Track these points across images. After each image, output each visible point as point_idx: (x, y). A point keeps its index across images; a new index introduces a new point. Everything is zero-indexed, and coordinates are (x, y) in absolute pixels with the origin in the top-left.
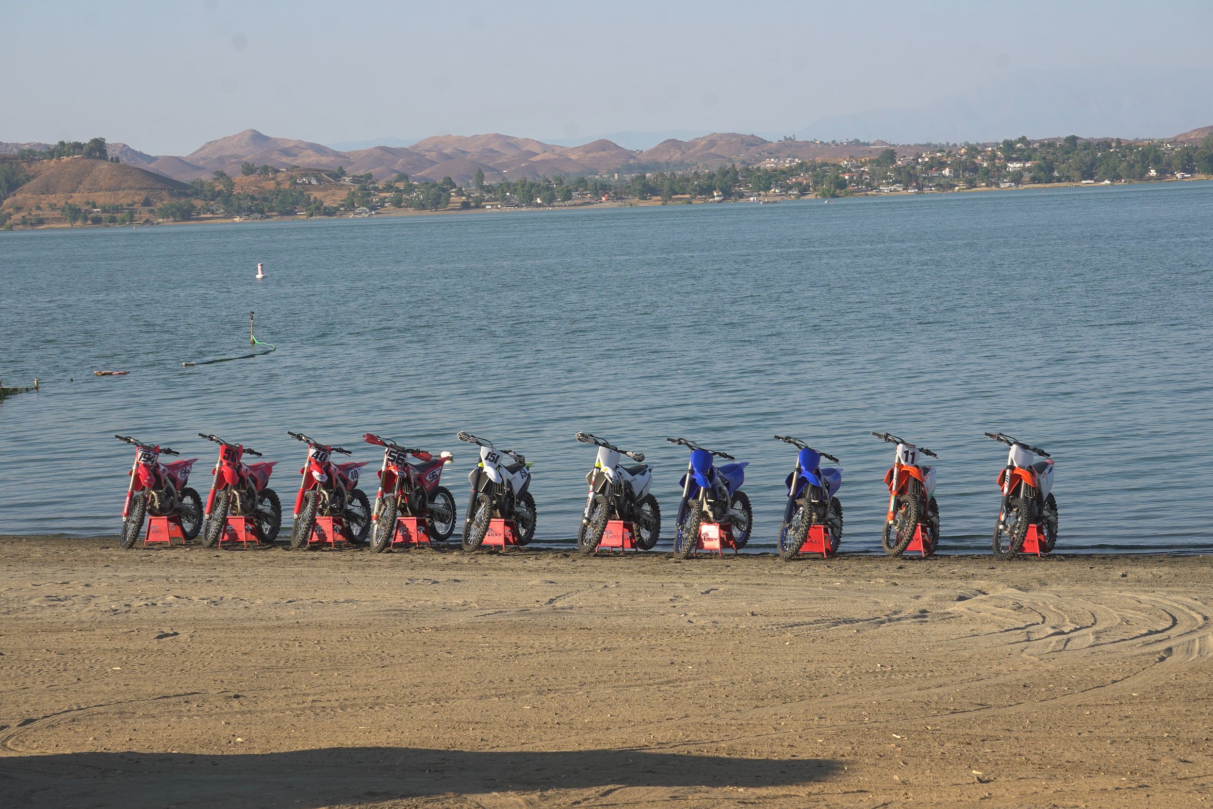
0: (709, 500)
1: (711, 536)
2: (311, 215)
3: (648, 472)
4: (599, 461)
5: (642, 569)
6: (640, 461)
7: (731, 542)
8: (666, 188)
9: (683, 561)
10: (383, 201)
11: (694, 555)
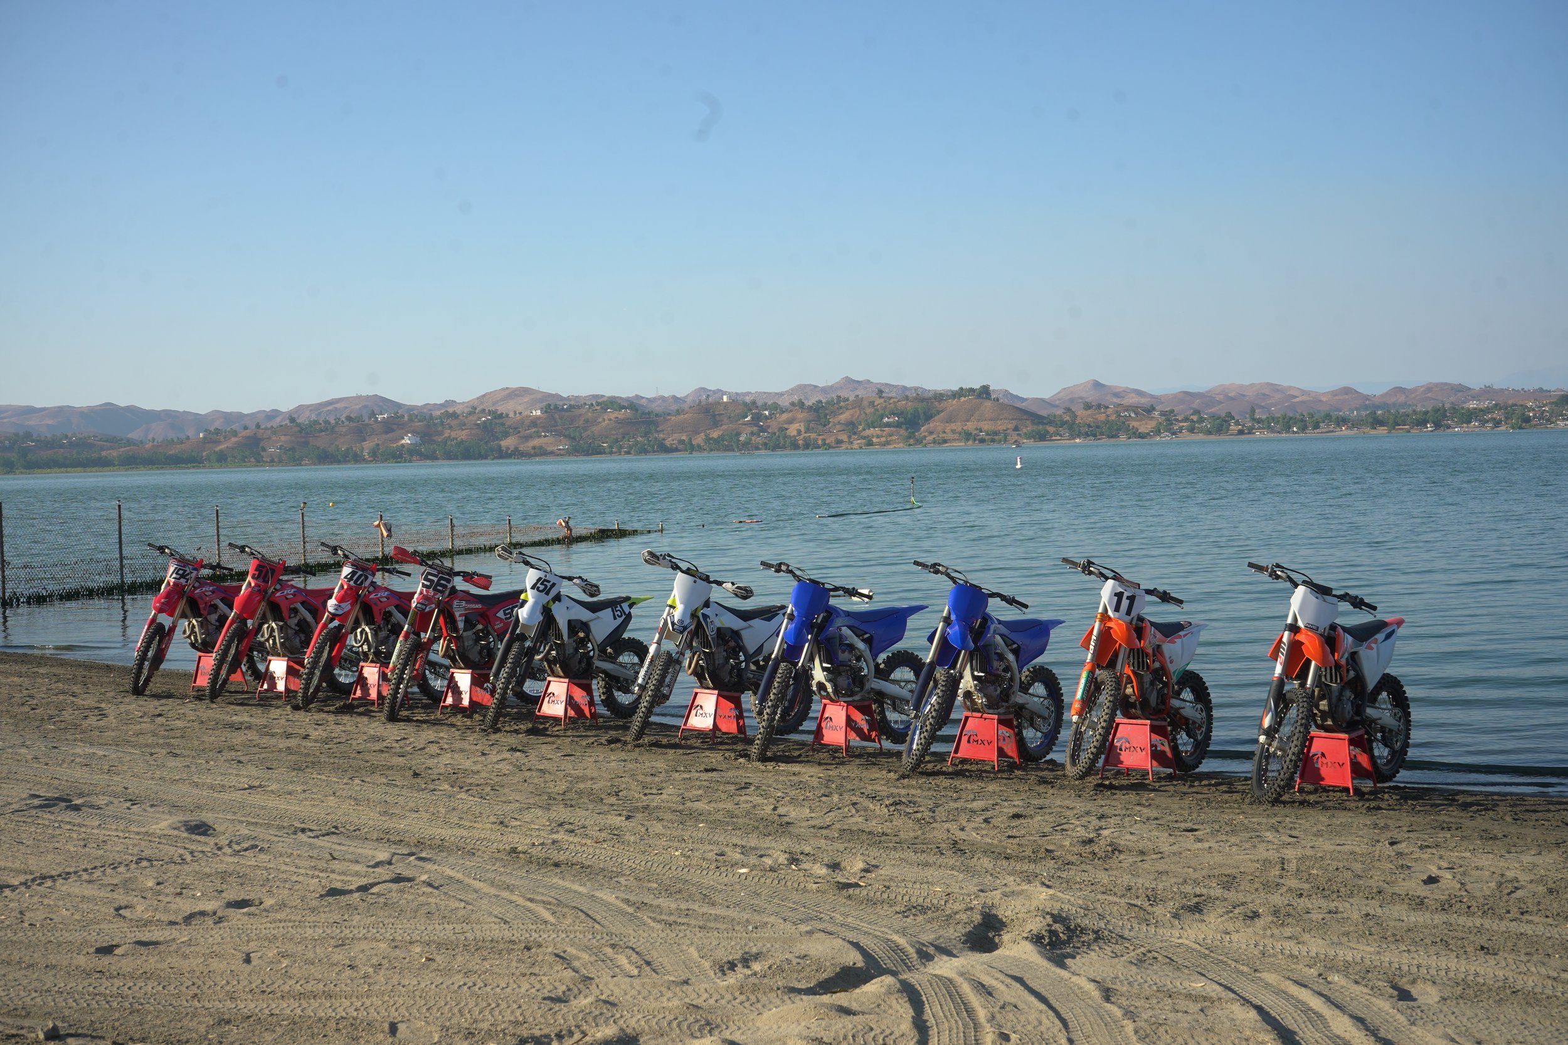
0: (825, 665)
2: (1130, 438)
4: (674, 595)
8: (1391, 421)
10: (1181, 428)
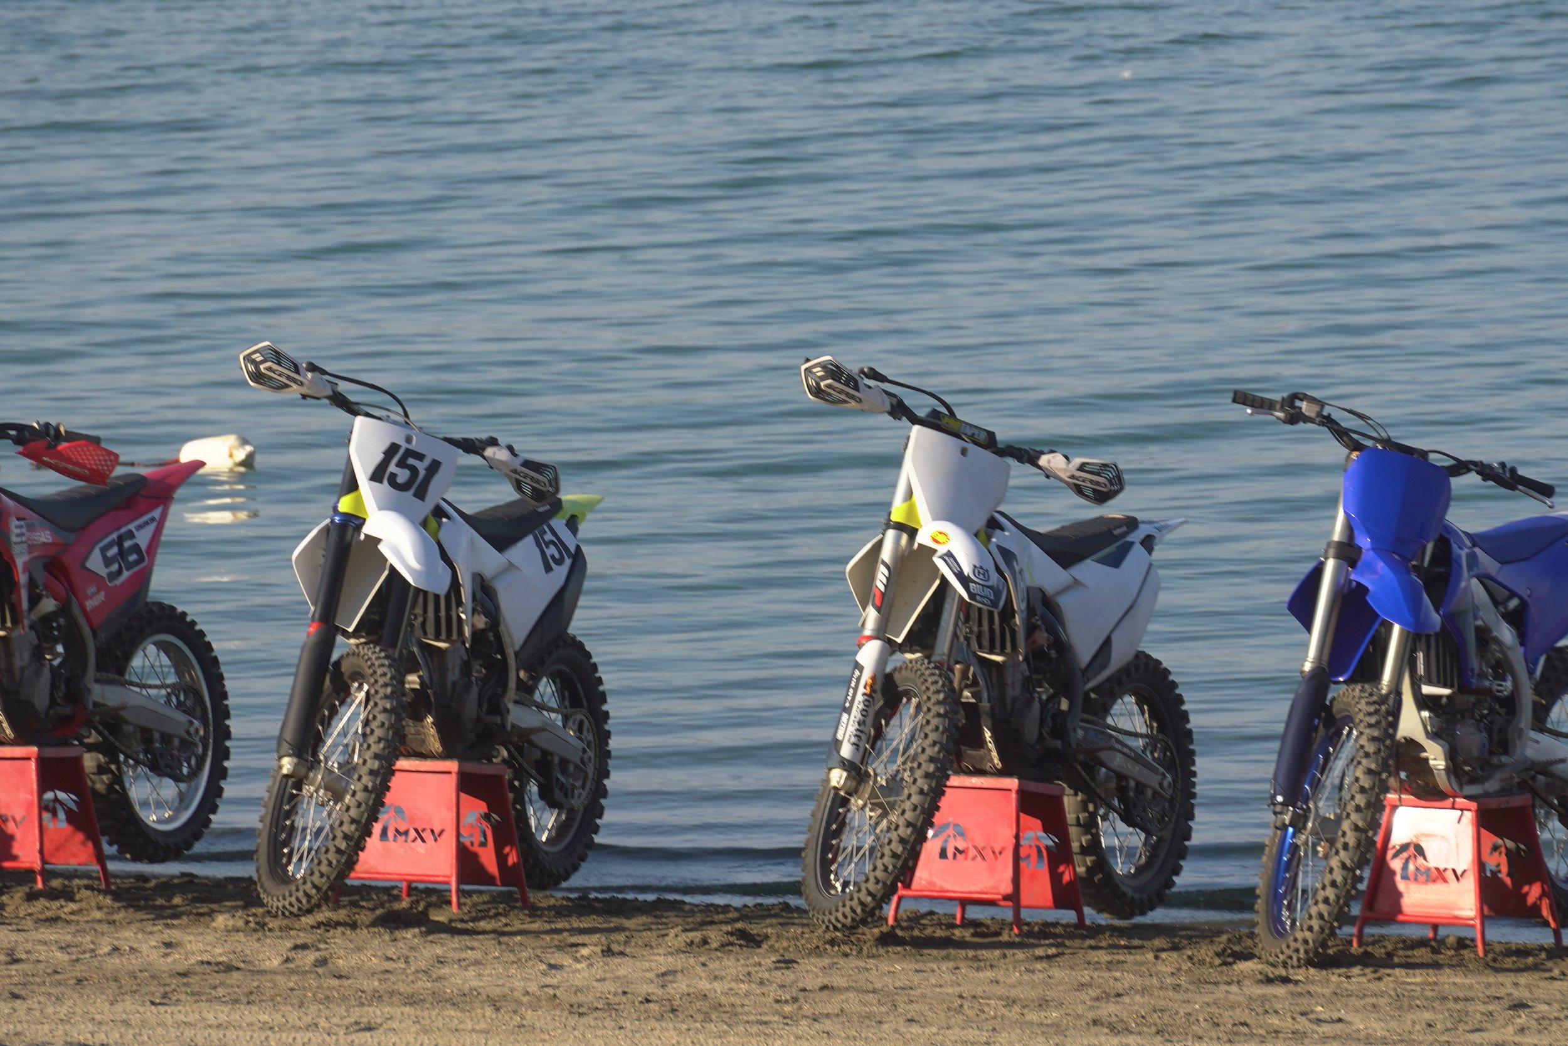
0: (1427, 690)
1: (1436, 858)
3: (1138, 550)
4: (909, 494)
5: (1108, 1010)
6: (1101, 497)
7: (1534, 892)
9: (1299, 975)
11: (1355, 948)
